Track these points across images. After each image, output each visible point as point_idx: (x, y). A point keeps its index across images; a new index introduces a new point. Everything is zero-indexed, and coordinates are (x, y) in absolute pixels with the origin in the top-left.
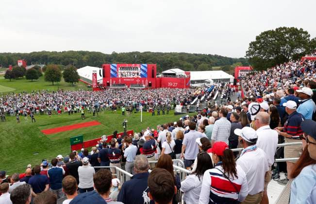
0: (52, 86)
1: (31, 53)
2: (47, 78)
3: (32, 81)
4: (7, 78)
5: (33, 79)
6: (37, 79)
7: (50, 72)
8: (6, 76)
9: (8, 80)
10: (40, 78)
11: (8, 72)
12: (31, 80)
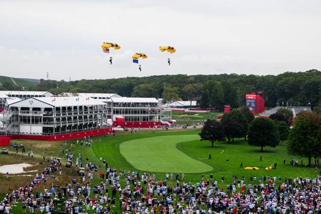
0: (305, 170)
1: (280, 77)
2: (294, 145)
3: (262, 151)
4: (206, 139)
5: (262, 144)
6: (274, 146)
7: (302, 127)
8: (204, 134)
9: (208, 143)
10: (281, 142)
11: (208, 124)
12: (259, 148)
